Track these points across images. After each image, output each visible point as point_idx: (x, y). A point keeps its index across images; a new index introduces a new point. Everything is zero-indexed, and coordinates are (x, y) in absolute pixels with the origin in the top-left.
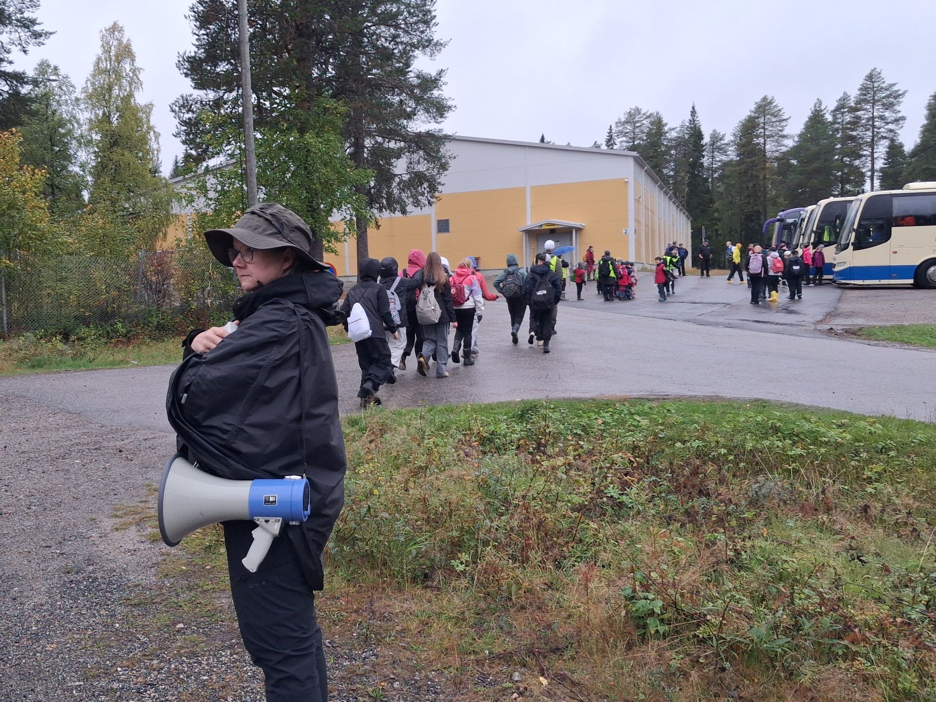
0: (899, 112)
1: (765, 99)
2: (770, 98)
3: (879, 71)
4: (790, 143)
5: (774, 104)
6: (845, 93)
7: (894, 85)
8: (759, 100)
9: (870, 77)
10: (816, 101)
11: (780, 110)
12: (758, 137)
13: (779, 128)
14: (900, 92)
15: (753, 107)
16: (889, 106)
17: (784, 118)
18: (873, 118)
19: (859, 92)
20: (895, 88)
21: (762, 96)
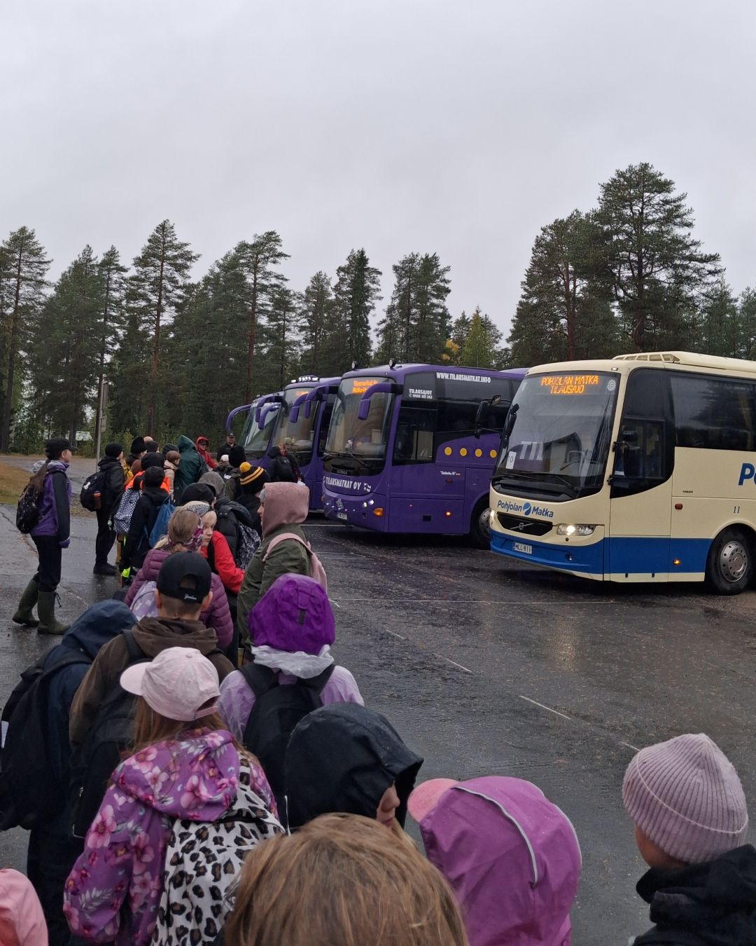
0: (189, 277)
1: (23, 230)
2: (30, 231)
3: (171, 225)
4: (49, 292)
5: (34, 240)
6: (113, 248)
7: (186, 245)
8: (16, 229)
9: (163, 228)
10: (84, 247)
11: (41, 249)
12: (9, 276)
13: (38, 271)
14: (193, 254)
15: (8, 238)
16: (180, 268)
17: (46, 259)
18: (161, 278)
19: (148, 244)
20: (187, 249)
21: (20, 227)
